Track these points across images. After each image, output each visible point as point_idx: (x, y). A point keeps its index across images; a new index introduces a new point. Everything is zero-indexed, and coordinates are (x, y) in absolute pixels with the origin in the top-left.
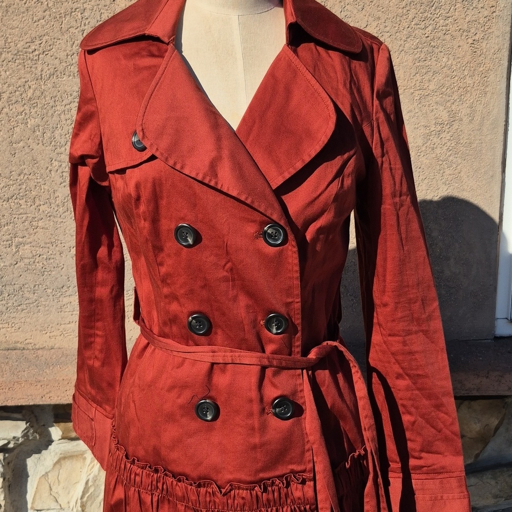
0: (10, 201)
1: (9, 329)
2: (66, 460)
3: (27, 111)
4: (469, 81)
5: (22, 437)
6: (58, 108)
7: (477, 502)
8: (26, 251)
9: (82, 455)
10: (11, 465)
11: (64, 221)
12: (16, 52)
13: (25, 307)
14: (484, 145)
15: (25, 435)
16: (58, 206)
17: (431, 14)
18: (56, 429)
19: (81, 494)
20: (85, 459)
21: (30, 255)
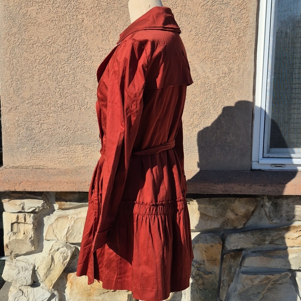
0: (39, 105)
1: (37, 160)
2: (60, 218)
3: (46, 67)
4: (237, 54)
5: (42, 207)
6: (59, 66)
7: (244, 246)
8: (45, 126)
9: (67, 216)
10: (37, 219)
11: (61, 114)
12: (42, 42)
13: (44, 151)
14: (245, 83)
15: (43, 206)
16: (58, 107)
17: (219, 25)
18: (56, 205)
19: (66, 233)
20: (68, 218)
21: (47, 128)
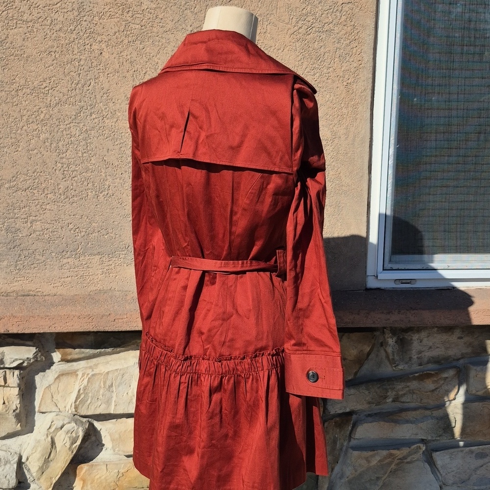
0: (27, 191)
1: (25, 281)
2: (64, 376)
3: (40, 129)
4: (345, 111)
5: (33, 358)
6: (62, 126)
7: (355, 407)
8: (38, 226)
9: (75, 372)
10: (24, 379)
11: (65, 205)
12: (33, 88)
13: (36, 266)
14: (356, 155)
15: (35, 357)
16: (60, 194)
17: (318, 65)
18: (57, 354)
19: (75, 399)
20: (77, 375)
21: (41, 229)
